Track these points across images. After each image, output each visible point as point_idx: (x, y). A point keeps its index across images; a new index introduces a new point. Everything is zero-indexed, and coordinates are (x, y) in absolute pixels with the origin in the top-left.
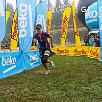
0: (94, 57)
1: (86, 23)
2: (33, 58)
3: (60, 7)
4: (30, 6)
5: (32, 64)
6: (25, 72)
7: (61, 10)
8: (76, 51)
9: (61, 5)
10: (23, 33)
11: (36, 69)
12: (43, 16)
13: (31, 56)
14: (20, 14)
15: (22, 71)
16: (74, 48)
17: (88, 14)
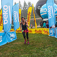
0: (46, 34)
1: (41, 15)
2: (12, 36)
3: (26, 7)
4: (9, 6)
5: (11, 39)
6: (7, 44)
7: (26, 8)
8: (36, 31)
9: (27, 5)
10: (6, 22)
11: (14, 42)
12: (17, 12)
13: (11, 35)
14: (4, 11)
15: (6, 43)
16: (35, 29)
17: (42, 10)
